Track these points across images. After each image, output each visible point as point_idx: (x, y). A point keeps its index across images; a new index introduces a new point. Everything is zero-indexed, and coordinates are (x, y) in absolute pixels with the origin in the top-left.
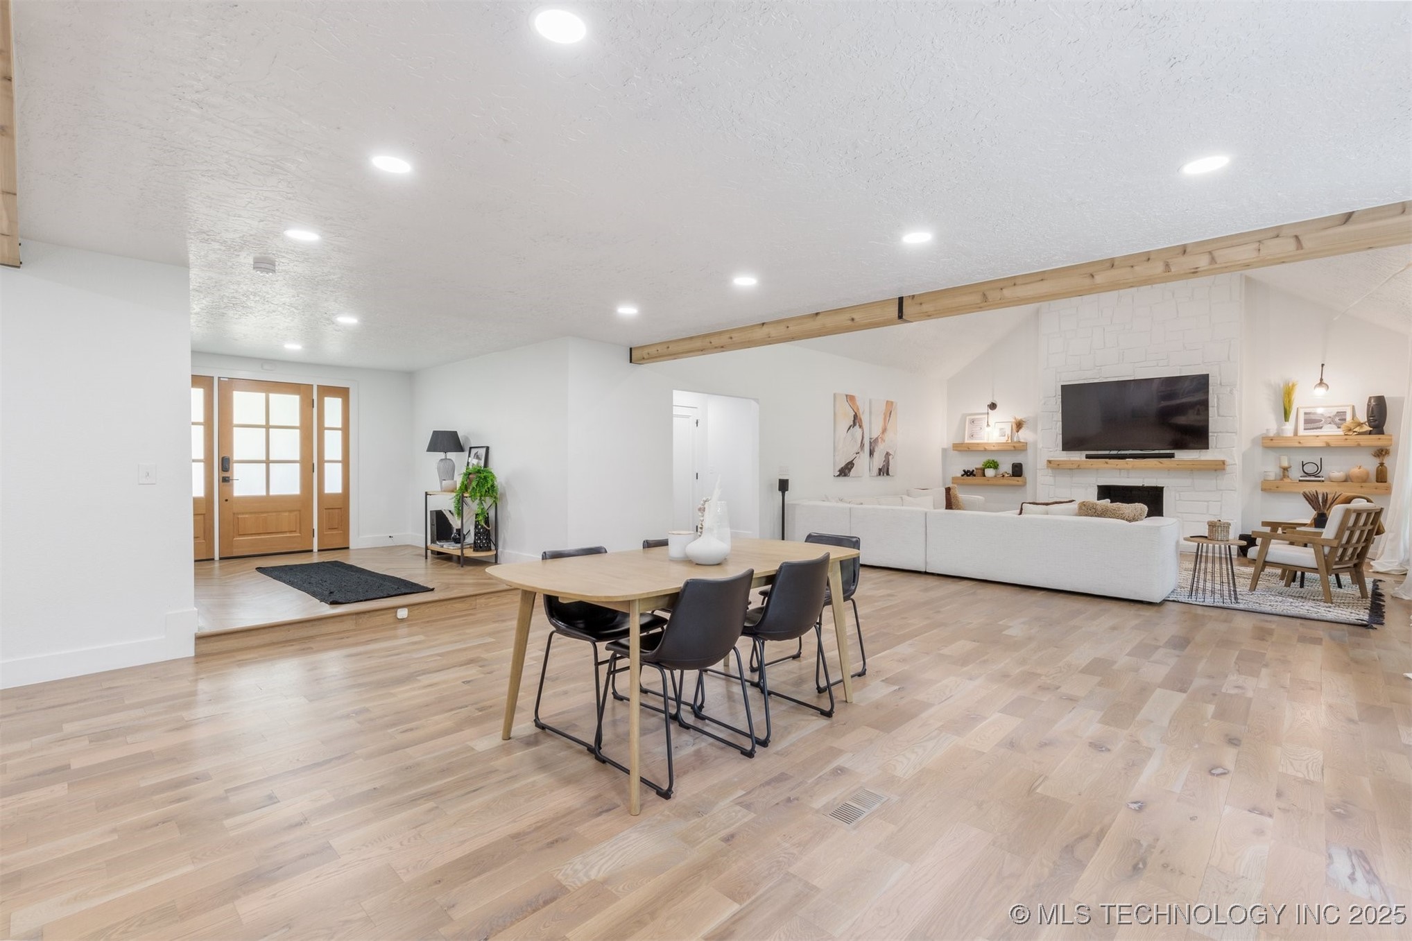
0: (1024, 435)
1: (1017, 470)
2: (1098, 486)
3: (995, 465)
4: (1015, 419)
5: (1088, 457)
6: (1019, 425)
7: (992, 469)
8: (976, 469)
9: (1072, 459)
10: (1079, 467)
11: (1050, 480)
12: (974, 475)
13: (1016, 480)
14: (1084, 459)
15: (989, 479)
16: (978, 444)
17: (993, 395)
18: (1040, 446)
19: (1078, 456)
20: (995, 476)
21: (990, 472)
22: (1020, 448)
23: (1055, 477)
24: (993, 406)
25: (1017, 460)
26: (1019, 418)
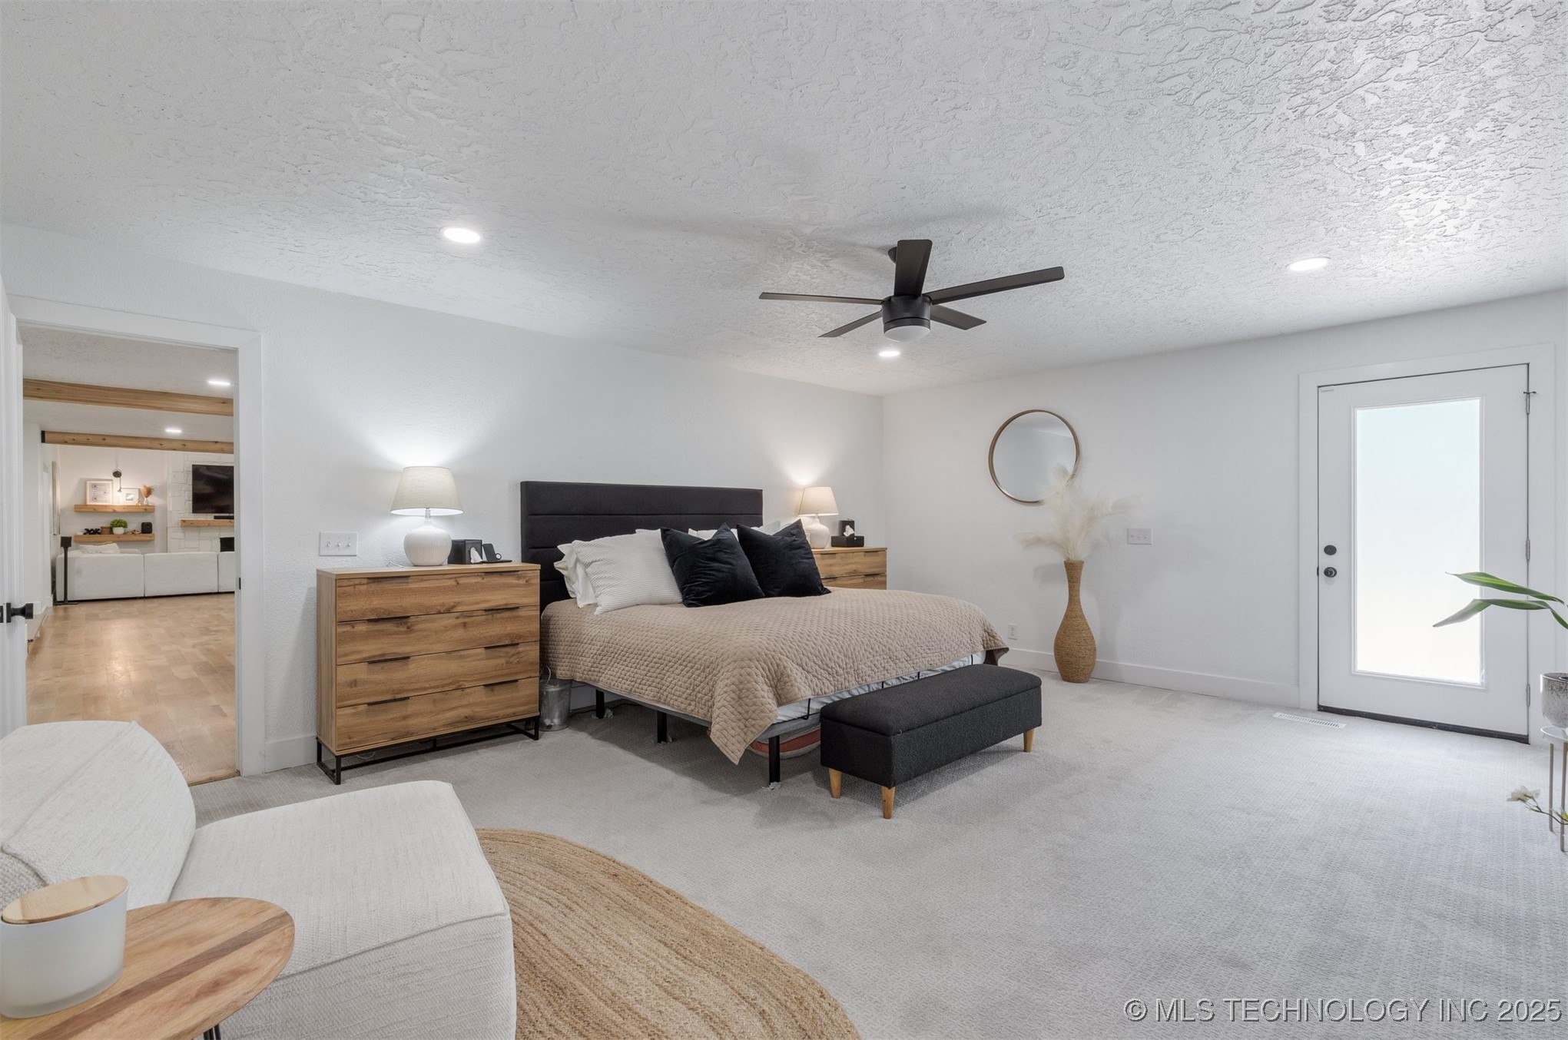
0: (152, 500)
1: (147, 528)
2: (221, 539)
3: (124, 525)
4: (145, 486)
5: (216, 518)
6: (149, 492)
7: (122, 528)
8: (102, 528)
9: (199, 519)
10: (208, 526)
11: (180, 535)
12: (99, 533)
13: (146, 537)
14: (213, 519)
15: (119, 536)
16: (106, 506)
17: (117, 465)
18: (170, 509)
19: (209, 517)
20: (125, 533)
21: (119, 531)
22: (149, 510)
23: (184, 532)
24: (117, 474)
25: (147, 519)
26: (148, 485)
